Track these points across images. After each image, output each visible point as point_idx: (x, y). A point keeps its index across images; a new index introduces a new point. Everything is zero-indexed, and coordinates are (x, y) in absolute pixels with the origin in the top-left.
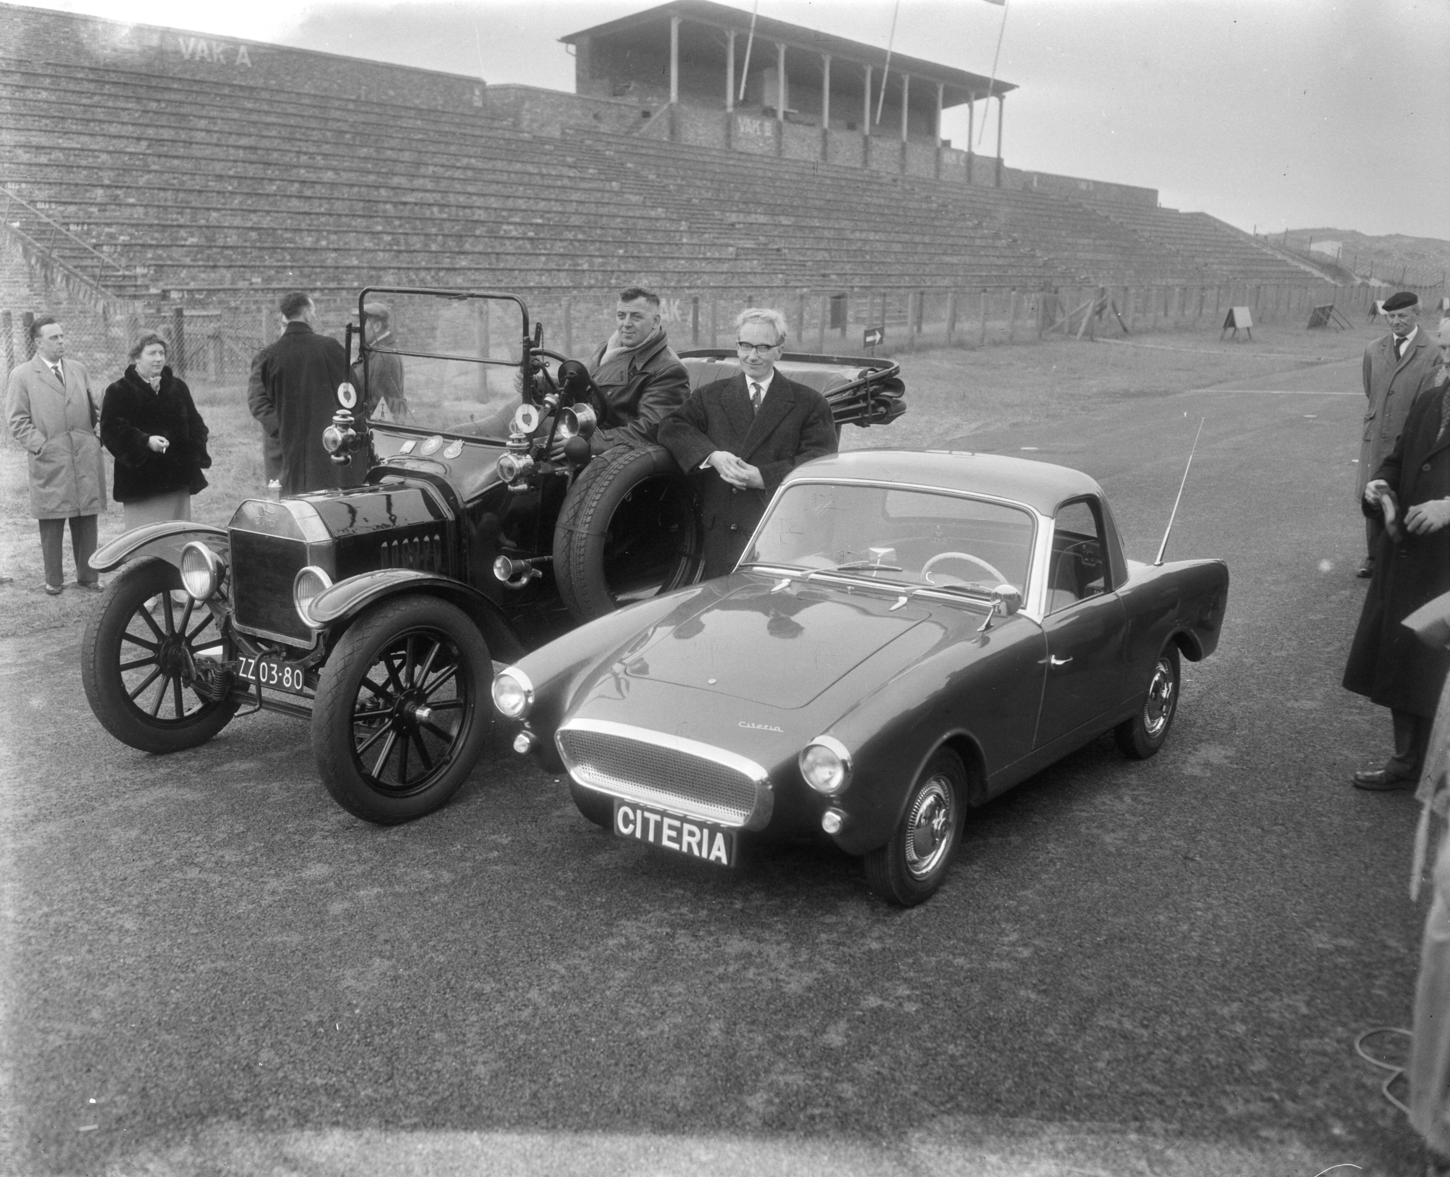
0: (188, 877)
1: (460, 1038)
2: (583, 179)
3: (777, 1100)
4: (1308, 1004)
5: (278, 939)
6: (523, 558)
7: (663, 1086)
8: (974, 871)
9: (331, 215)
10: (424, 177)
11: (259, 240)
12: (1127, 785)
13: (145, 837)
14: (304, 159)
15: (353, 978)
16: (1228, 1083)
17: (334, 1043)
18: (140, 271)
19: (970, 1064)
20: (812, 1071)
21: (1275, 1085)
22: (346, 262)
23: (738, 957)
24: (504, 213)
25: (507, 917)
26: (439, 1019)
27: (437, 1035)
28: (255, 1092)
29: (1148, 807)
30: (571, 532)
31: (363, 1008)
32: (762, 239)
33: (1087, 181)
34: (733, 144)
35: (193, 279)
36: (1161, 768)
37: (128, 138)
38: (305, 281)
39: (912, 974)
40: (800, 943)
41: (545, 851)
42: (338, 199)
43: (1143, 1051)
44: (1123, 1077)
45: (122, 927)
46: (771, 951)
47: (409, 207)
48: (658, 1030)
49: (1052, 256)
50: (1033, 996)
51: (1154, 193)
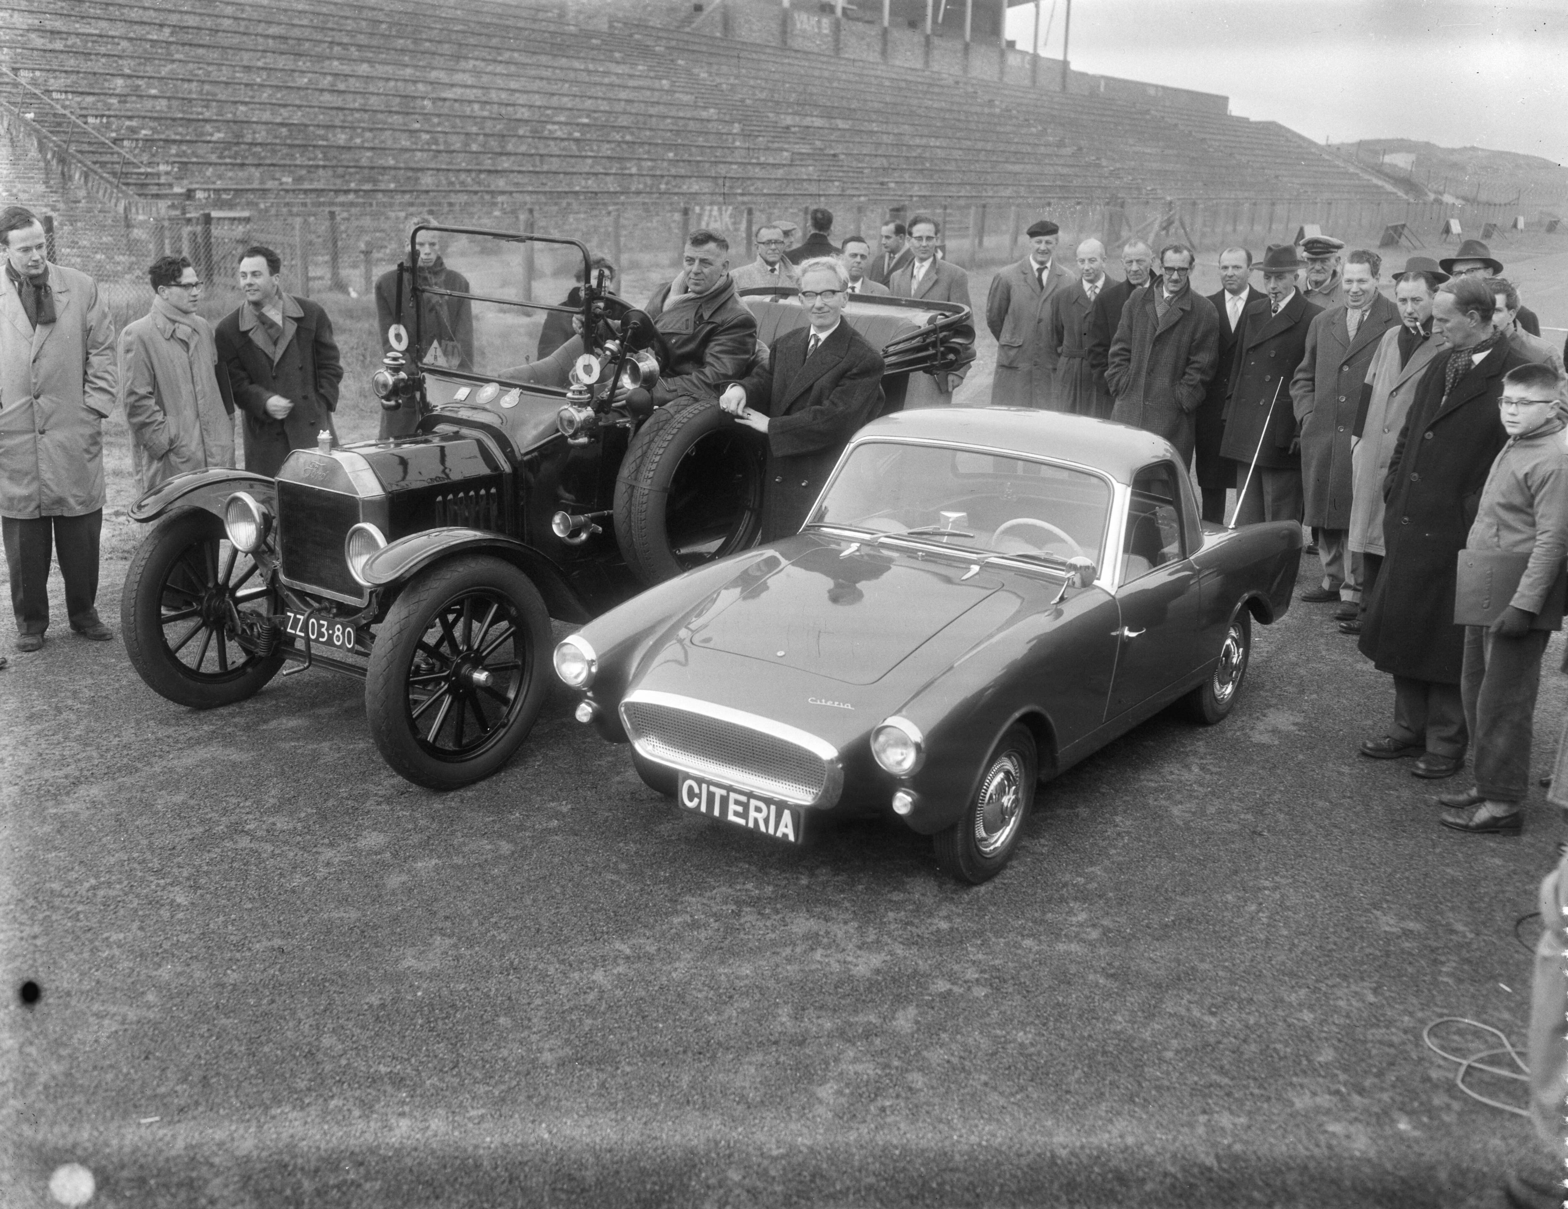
0: (239, 846)
1: (526, 1022)
2: (631, 76)
3: (847, 1091)
4: (1375, 991)
5: (335, 915)
6: (582, 513)
7: (732, 1076)
8: (1043, 845)
9: (366, 111)
10: (464, 71)
11: (290, 136)
12: (1195, 753)
13: (192, 802)
14: (337, 49)
15: (414, 957)
16: (1296, 1074)
17: (397, 1028)
18: (162, 168)
19: (1039, 1053)
20: (881, 1060)
21: (1342, 1077)
22: (382, 162)
23: (806, 937)
24: (549, 112)
25: (569, 892)
26: (503, 1003)
27: (502, 1020)
28: (319, 1081)
29: (1216, 777)
30: (632, 487)
31: (426, 991)
32: (818, 144)
33: (1156, 87)
34: (789, 41)
35: (220, 177)
36: (1229, 734)
37: (150, 24)
38: (339, 182)
39: (980, 956)
40: (868, 922)
41: (606, 821)
42: (373, 94)
43: (1212, 1040)
44: (1191, 1066)
45: (173, 901)
46: (838, 931)
47: (448, 104)
48: (726, 1015)
49: (1118, 165)
50: (1102, 981)
51: (1225, 99)
